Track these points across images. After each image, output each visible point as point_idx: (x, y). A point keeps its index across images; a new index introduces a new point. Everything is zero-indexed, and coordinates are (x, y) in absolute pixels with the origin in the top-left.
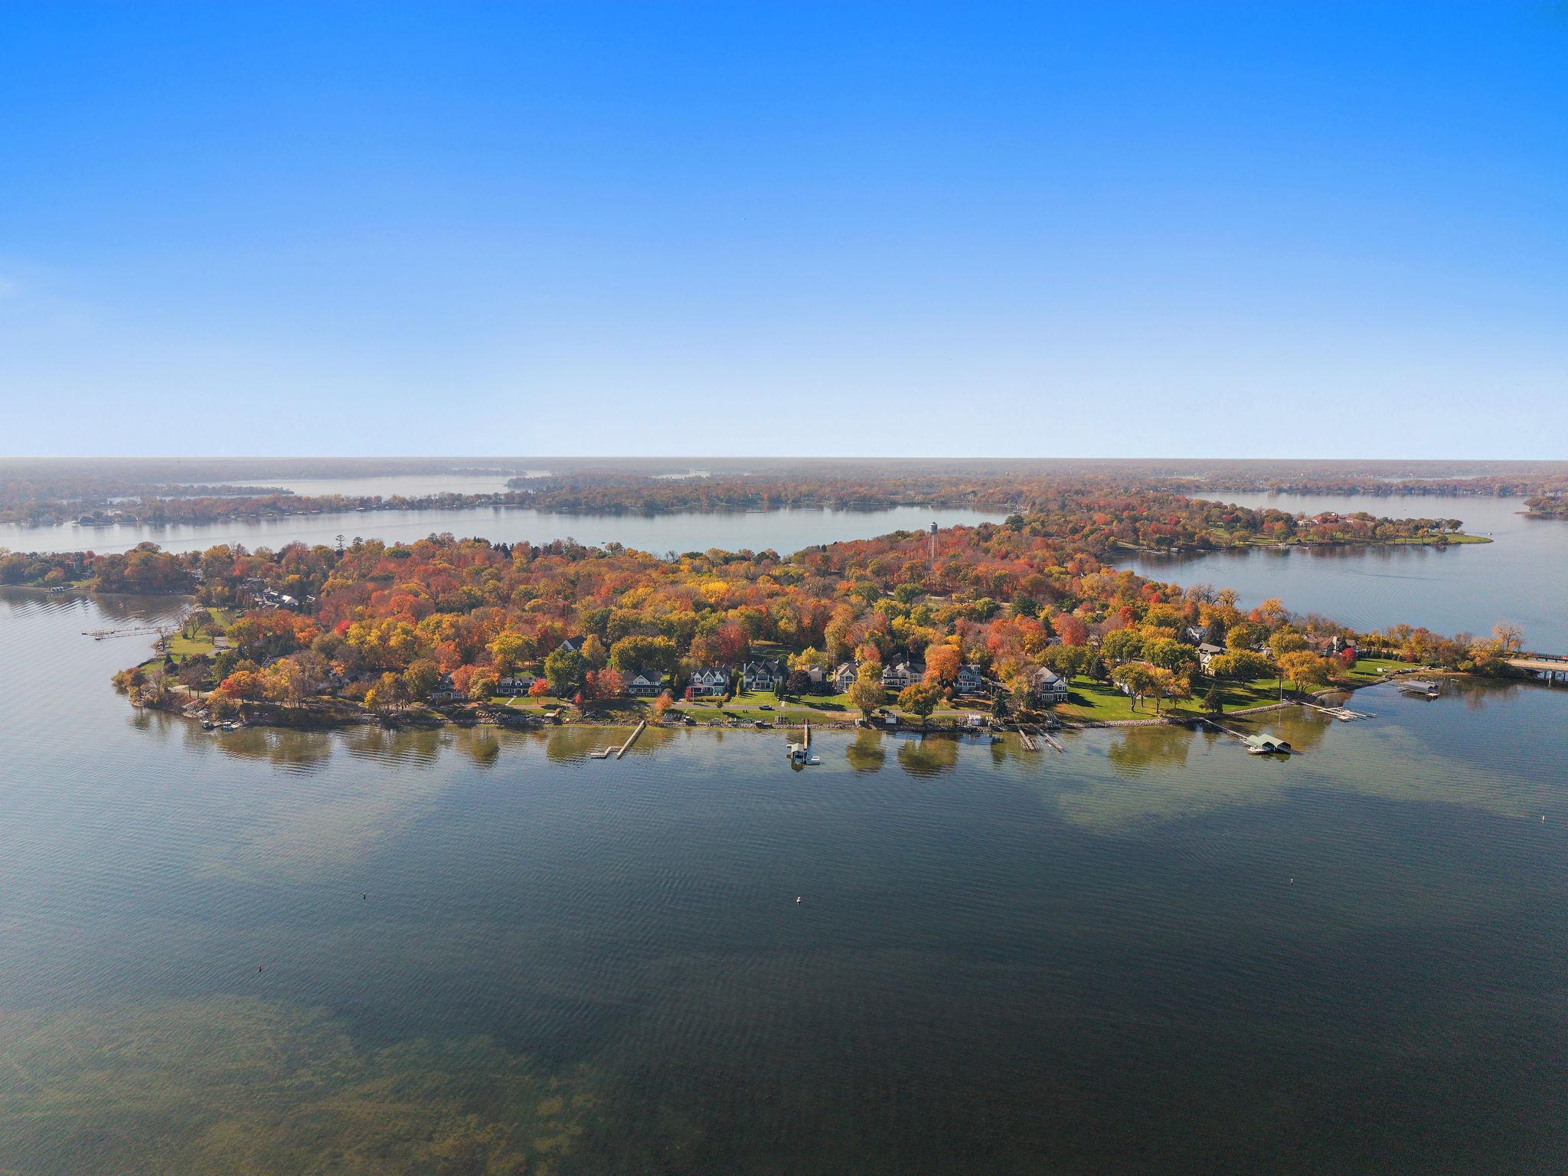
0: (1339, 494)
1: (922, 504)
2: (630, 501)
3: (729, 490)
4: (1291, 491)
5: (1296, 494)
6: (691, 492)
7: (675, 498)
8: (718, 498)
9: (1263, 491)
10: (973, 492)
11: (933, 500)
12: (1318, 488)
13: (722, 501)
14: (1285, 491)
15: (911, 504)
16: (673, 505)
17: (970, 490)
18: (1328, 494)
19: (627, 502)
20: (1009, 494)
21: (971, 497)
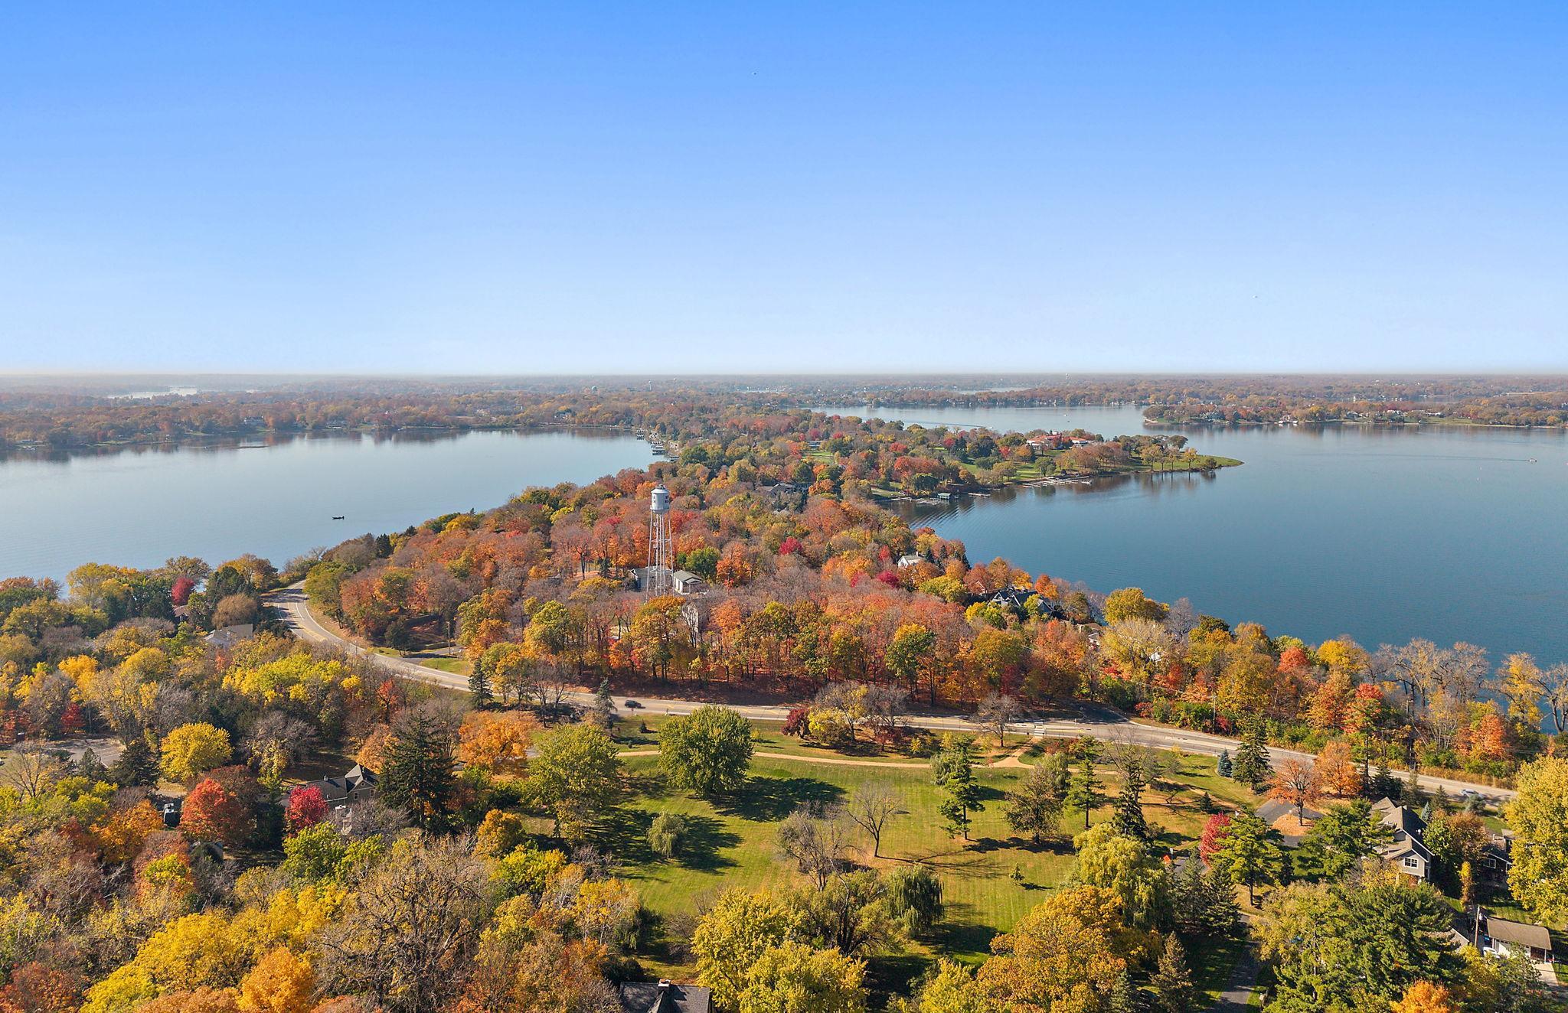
0: (933, 407)
1: (504, 428)
2: (24, 433)
3: (210, 413)
4: (889, 404)
5: (894, 407)
6: (145, 417)
7: (112, 427)
8: (191, 425)
9: (865, 404)
10: (569, 411)
11: (518, 421)
12: (914, 401)
13: (197, 429)
14: (884, 405)
15: (489, 428)
16: (105, 438)
17: (563, 408)
18: (922, 407)
19: (18, 437)
20: (617, 413)
21: (567, 417)
